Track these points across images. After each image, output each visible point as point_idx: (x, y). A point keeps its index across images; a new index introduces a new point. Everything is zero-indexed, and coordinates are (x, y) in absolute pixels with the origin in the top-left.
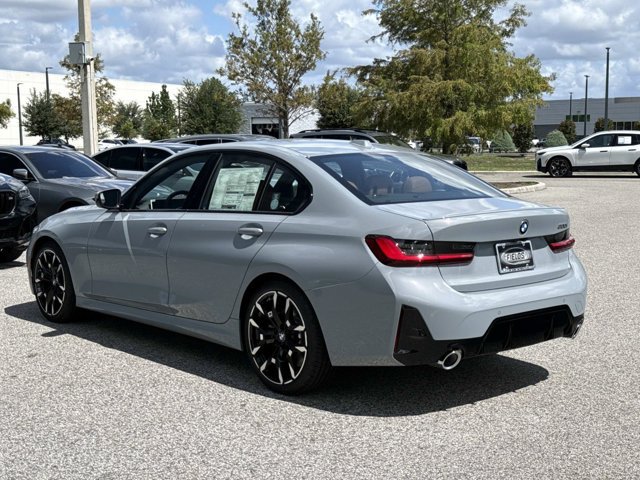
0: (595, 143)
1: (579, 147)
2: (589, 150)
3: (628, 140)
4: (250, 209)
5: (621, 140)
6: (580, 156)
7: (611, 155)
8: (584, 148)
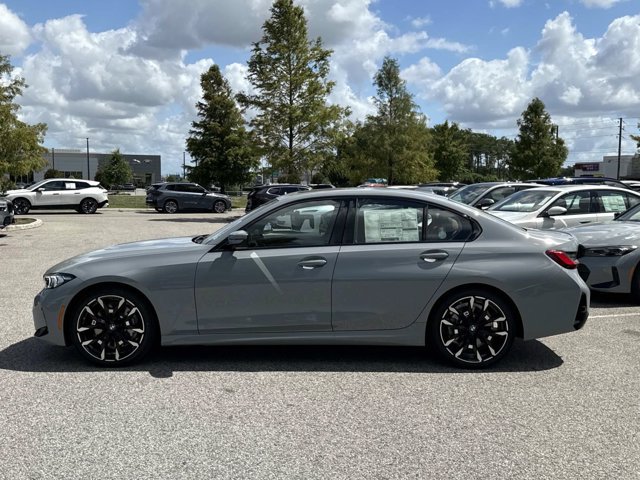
0: (48, 187)
1: (36, 190)
2: (44, 193)
3: (73, 186)
4: (417, 240)
5: (68, 186)
6: (37, 198)
7: (62, 196)
8: (40, 192)
